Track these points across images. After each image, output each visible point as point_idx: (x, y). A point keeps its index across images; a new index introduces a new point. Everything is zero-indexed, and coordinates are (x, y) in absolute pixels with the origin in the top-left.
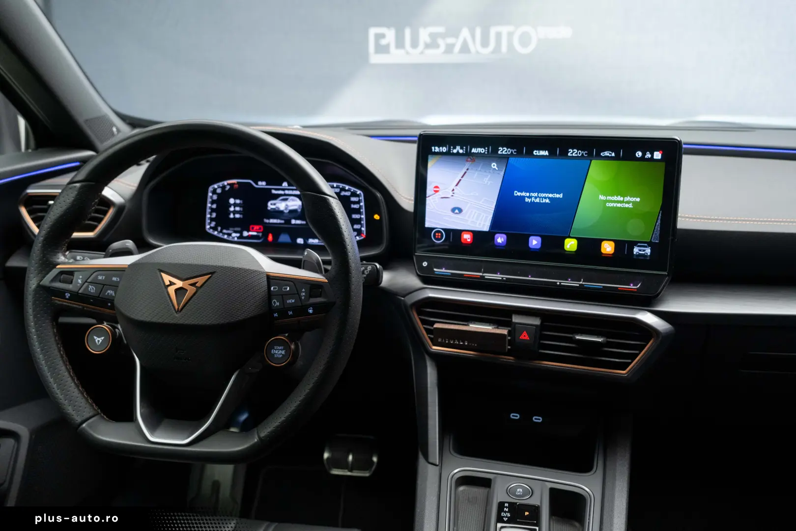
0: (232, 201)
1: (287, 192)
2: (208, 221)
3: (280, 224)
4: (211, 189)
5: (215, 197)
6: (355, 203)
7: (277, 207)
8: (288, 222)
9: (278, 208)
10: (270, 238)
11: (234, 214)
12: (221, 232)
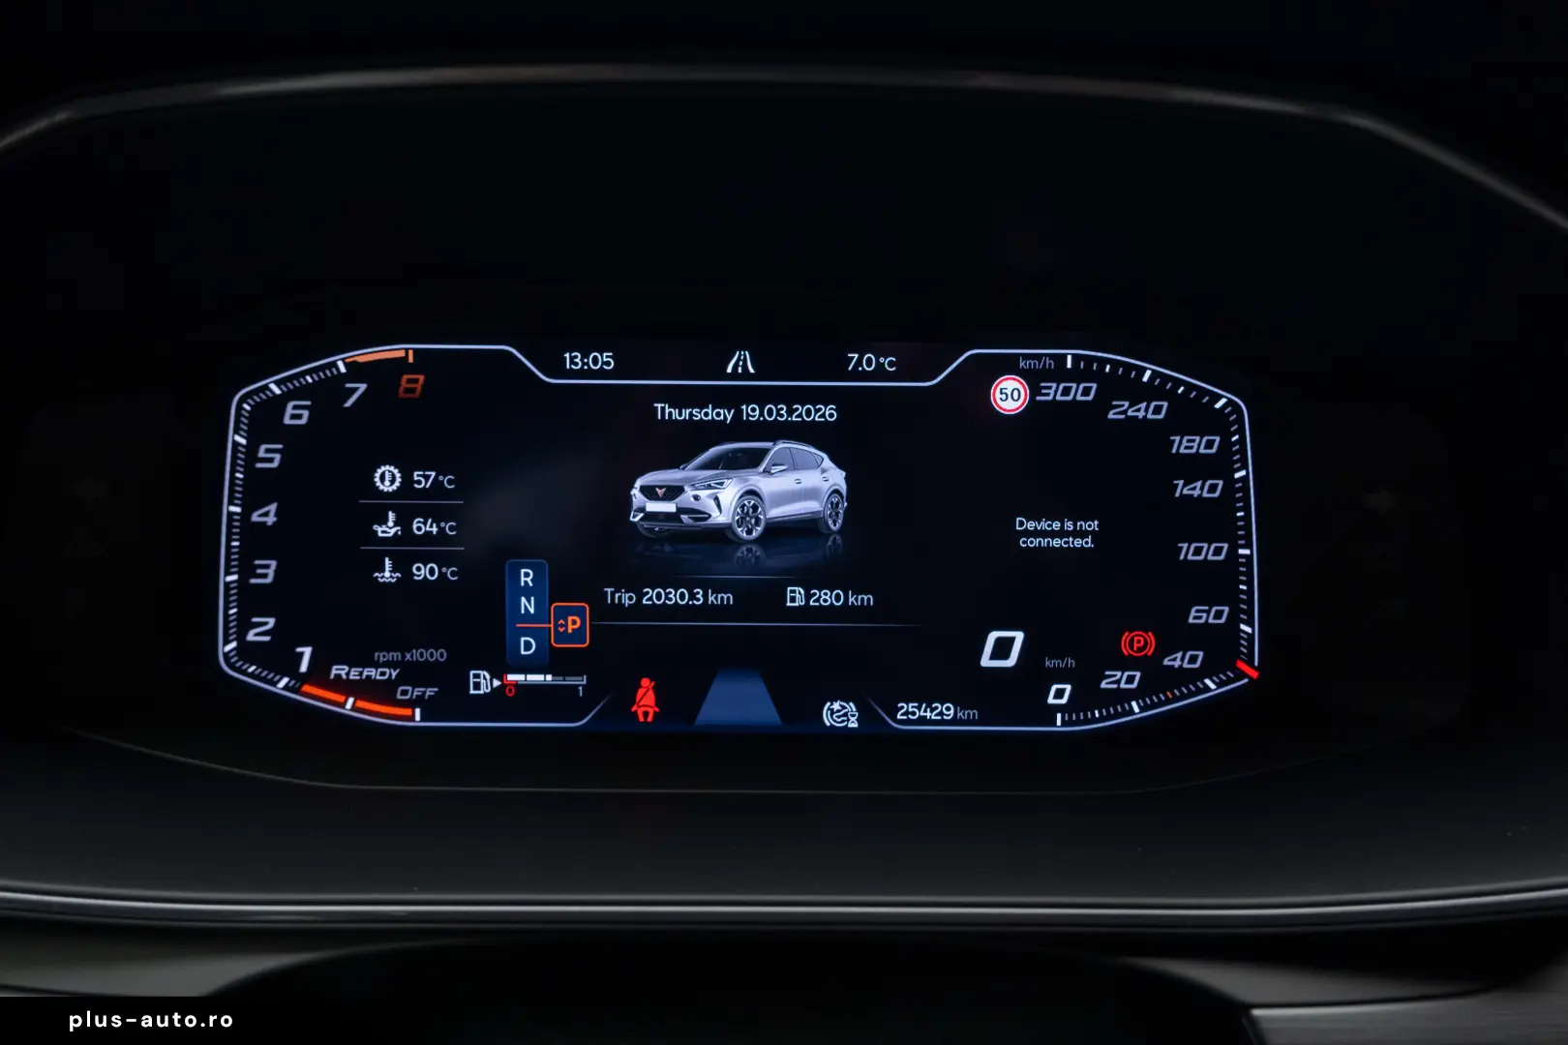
0: (387, 478)
1: (752, 412)
2: (226, 611)
3: (707, 611)
4: (240, 403)
5: (270, 456)
6: (1195, 468)
7: (681, 510)
8: (763, 598)
9: (700, 515)
10: (646, 701)
11: (402, 565)
12: (318, 674)
